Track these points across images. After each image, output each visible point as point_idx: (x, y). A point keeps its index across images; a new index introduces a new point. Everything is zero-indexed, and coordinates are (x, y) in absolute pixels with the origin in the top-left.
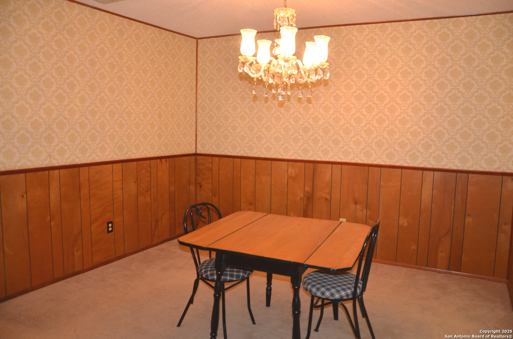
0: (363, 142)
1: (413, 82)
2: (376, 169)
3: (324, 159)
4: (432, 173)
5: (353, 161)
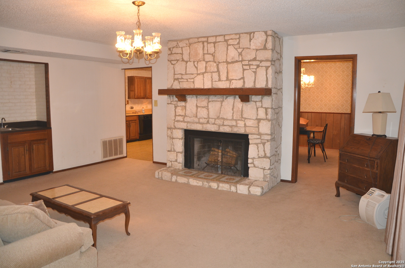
0: (320, 105)
1: (337, 83)
2: (324, 114)
3: (305, 111)
4: (344, 115)
5: (316, 112)
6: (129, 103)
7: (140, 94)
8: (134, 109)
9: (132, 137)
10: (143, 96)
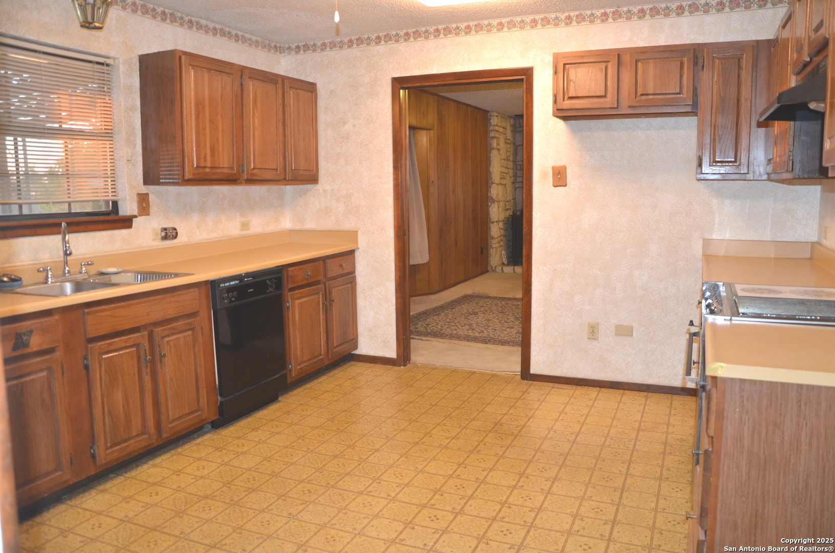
6: (153, 209)
7: (213, 155)
8: (182, 239)
9: (174, 420)
10: (232, 168)
